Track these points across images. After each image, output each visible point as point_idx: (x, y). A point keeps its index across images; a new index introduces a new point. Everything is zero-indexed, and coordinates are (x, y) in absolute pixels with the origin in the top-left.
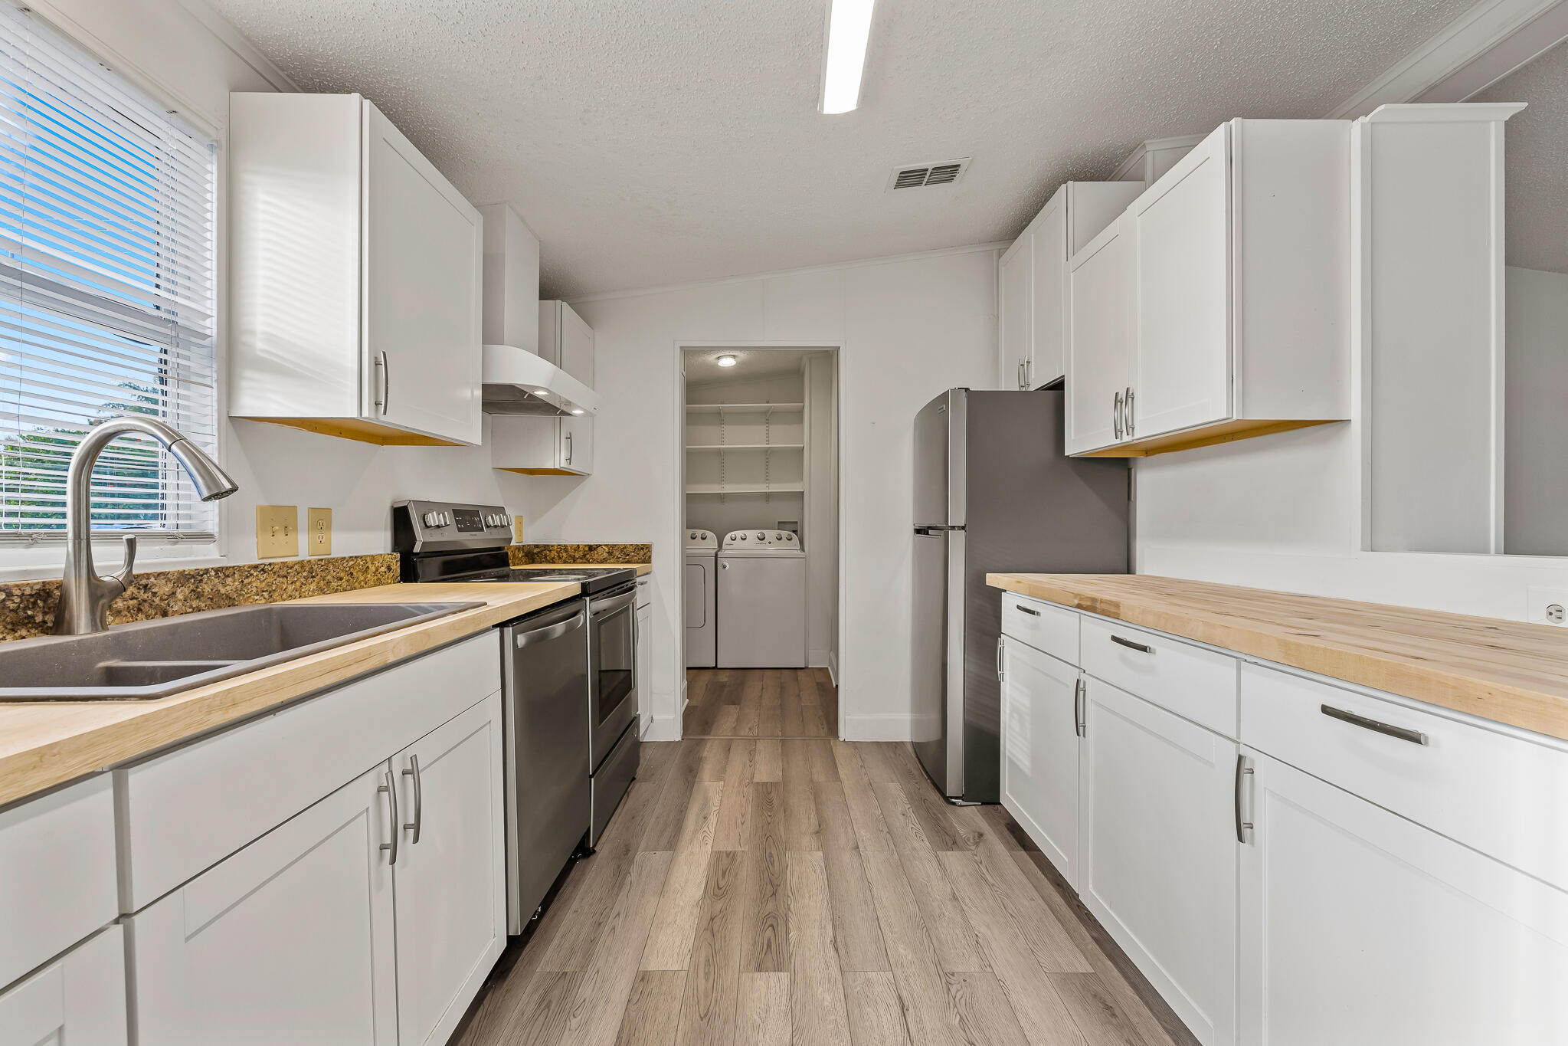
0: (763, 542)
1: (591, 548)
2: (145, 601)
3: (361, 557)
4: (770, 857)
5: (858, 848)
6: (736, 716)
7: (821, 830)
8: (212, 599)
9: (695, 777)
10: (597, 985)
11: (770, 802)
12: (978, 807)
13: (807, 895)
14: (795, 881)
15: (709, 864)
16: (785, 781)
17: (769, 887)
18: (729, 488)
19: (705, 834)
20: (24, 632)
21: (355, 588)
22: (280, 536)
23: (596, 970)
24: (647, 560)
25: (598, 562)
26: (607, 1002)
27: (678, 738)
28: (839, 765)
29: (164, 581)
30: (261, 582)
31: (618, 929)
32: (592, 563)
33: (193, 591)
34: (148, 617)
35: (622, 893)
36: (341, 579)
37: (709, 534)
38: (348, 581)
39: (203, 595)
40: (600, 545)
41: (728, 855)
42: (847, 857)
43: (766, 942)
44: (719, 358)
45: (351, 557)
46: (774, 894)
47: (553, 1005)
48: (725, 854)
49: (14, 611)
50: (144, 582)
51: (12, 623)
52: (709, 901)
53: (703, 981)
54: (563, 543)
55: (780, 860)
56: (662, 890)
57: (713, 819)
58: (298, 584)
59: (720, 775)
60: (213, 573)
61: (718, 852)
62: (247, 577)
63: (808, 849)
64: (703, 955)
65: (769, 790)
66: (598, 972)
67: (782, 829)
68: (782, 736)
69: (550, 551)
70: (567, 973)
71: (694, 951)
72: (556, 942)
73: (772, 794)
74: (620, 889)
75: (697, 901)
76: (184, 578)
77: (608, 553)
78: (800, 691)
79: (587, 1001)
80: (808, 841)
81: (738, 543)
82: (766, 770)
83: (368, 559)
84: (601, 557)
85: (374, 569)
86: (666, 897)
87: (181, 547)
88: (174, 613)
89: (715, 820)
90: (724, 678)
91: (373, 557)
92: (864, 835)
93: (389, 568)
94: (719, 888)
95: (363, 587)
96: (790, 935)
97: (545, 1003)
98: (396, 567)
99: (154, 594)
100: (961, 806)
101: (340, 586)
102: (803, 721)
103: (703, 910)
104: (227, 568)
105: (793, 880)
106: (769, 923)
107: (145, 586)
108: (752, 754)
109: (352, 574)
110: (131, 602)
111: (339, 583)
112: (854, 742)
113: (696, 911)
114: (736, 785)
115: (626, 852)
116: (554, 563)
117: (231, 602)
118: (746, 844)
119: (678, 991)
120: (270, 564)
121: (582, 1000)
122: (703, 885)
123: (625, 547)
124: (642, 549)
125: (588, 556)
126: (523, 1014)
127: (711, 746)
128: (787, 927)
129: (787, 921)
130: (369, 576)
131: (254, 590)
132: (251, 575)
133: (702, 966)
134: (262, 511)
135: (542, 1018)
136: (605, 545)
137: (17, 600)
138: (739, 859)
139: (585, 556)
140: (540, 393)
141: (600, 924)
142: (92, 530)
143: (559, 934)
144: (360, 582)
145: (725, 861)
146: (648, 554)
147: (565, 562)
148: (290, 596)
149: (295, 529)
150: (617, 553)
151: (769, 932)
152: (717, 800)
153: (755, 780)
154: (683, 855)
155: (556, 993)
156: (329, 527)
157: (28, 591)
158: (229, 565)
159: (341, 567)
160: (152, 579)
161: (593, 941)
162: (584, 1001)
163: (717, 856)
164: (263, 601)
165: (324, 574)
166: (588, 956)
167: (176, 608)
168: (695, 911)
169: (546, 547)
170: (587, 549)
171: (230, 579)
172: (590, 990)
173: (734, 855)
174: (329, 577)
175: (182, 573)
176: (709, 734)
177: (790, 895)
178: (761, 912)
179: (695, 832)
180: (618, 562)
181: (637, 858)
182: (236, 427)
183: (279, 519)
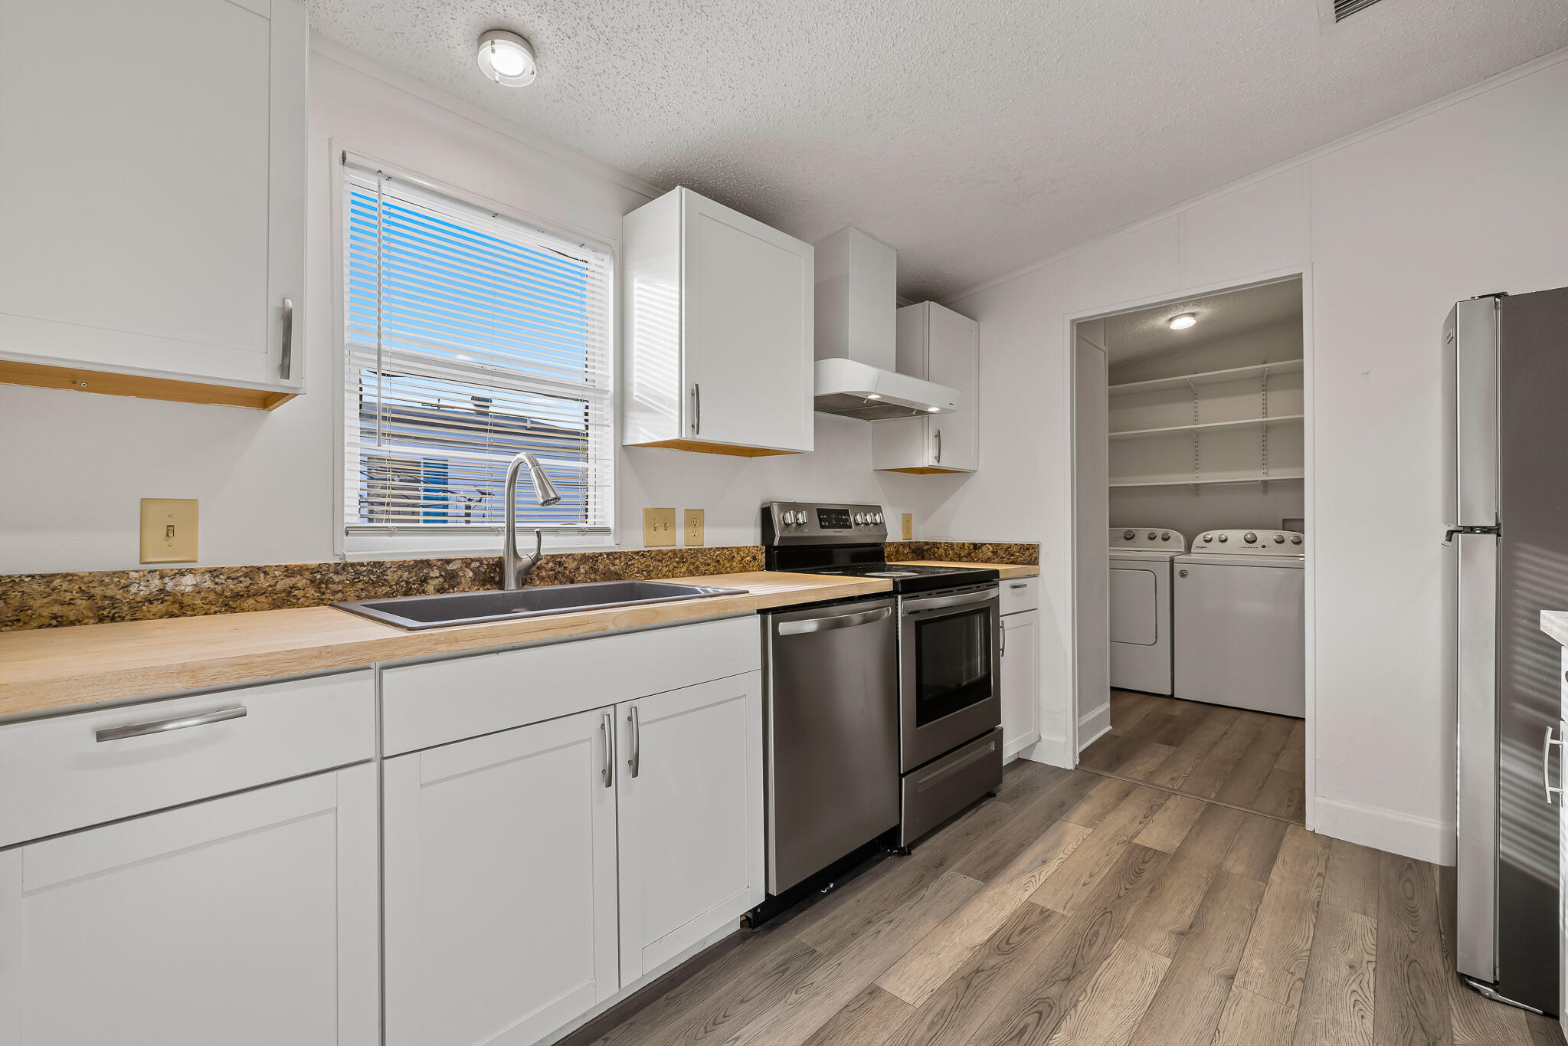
0: (1253, 545)
1: (976, 547)
2: (559, 572)
3: (727, 548)
4: (1093, 936)
5: (1233, 978)
6: (1162, 759)
7: (1188, 935)
8: (604, 574)
9: (1062, 814)
10: (830, 976)
11: (1138, 874)
12: (1534, 1017)
13: (1111, 1001)
14: (1103, 980)
15: (1015, 912)
16: (1177, 856)
17: (1068, 970)
18: (1206, 478)
19: (1033, 879)
20: (489, 587)
21: (721, 573)
22: (661, 531)
23: (839, 962)
24: (1034, 561)
25: (982, 562)
26: (828, 996)
27: (1070, 766)
28: (1279, 861)
29: (571, 560)
30: (641, 564)
31: (881, 935)
32: (977, 562)
33: (591, 567)
34: (561, 583)
35: (907, 903)
36: (709, 565)
37: (1173, 534)
38: (715, 566)
39: (598, 571)
40: (985, 544)
41: (1042, 912)
42: (1206, 984)
43: (1021, 1026)
44: (1171, 320)
45: (717, 548)
46: (1068, 979)
47: (788, 973)
48: (1039, 910)
49: (484, 573)
50: (559, 560)
51: (483, 581)
52: (987, 951)
53: (925, 1028)
54: (950, 540)
55: (1104, 944)
56: (946, 918)
57: (1052, 866)
58: (671, 566)
59: (1093, 822)
60: (605, 556)
61: (1034, 904)
62: (631, 560)
63: (1153, 949)
64: (943, 1003)
65: (1147, 858)
66: (840, 964)
67: (1133, 910)
68: (1215, 799)
69: (938, 548)
70: (815, 951)
71: (937, 994)
72: (825, 919)
73: (1147, 865)
74: (909, 897)
75: (975, 945)
76: (585, 558)
77: (993, 552)
78: (1283, 748)
79: (814, 985)
80: (1160, 938)
81: (1215, 546)
82: (1157, 835)
83: (734, 550)
84: (986, 557)
85: (739, 559)
86: (946, 926)
87: (587, 537)
88: (579, 582)
89: (1054, 869)
90: (1178, 710)
91: (738, 549)
92: (1256, 967)
93: (754, 558)
94: (1008, 943)
95: (729, 573)
96: (1055, 1036)
97: (783, 968)
98: (762, 558)
99: (565, 568)
100: (1490, 999)
101: (708, 570)
102: (1261, 788)
103: (975, 958)
104: (616, 553)
105: (1104, 975)
106: (1040, 1008)
107: (560, 562)
108: (1152, 809)
109: (718, 561)
110: (551, 573)
111: (707, 568)
112: (1331, 839)
113: (967, 955)
114: (1107, 838)
115: (940, 864)
116: (941, 560)
117: (618, 577)
118: (1072, 909)
119: (894, 1024)
120: (648, 551)
121: (811, 982)
122: (992, 932)
123: (1010, 546)
124: (1028, 549)
125: (973, 555)
126: (763, 967)
127: (1106, 786)
128: (1057, 1025)
129: (1062, 1018)
130: (735, 564)
131: (636, 569)
132: (634, 558)
133: (934, 1012)
134: (647, 512)
135: (773, 979)
136: (989, 544)
137: (486, 567)
138: (1053, 921)
139: (969, 554)
140: (873, 397)
141: (870, 922)
142: (517, 525)
143: (834, 914)
144: (727, 568)
145: (1035, 917)
146: (1035, 555)
147: (952, 560)
148: (665, 575)
149: (673, 525)
150: (1001, 553)
151: (1032, 1019)
152: (1070, 848)
153: (1136, 841)
154: (992, 892)
155: (797, 964)
156: (702, 524)
157: (491, 562)
158: (616, 551)
159: (708, 555)
160: (564, 558)
161: (854, 935)
162: (812, 984)
163: (1030, 908)
164: (643, 578)
165: (693, 561)
166: (841, 945)
167: (579, 579)
168: (965, 954)
169: (935, 545)
170: (972, 547)
171: (618, 561)
172: (821, 977)
173: (1049, 916)
174: (698, 563)
175: (584, 555)
176: (1113, 771)
177: (1089, 990)
178: (1039, 991)
179: (1023, 873)
180: (1002, 562)
181: (945, 875)
182: (628, 453)
183: (660, 518)
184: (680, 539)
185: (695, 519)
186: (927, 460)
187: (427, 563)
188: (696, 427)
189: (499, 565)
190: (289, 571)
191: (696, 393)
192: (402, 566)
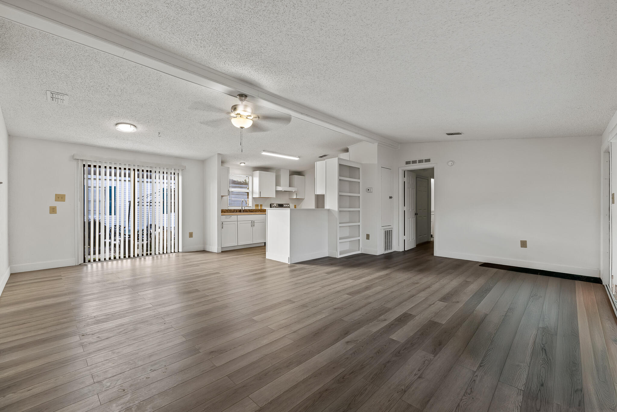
22: (257, 207)
50: (246, 210)
62: (254, 210)
76: (249, 210)
87: (249, 207)
134: (254, 205)
140: (283, 191)
142: (242, 206)
158: (252, 209)
182: (253, 198)
183: (257, 205)
184: (259, 208)
185: (261, 206)
186: (295, 197)
187: (235, 210)
188: (260, 196)
189: (241, 210)
190: (225, 210)
191: (260, 192)
192: (233, 210)
